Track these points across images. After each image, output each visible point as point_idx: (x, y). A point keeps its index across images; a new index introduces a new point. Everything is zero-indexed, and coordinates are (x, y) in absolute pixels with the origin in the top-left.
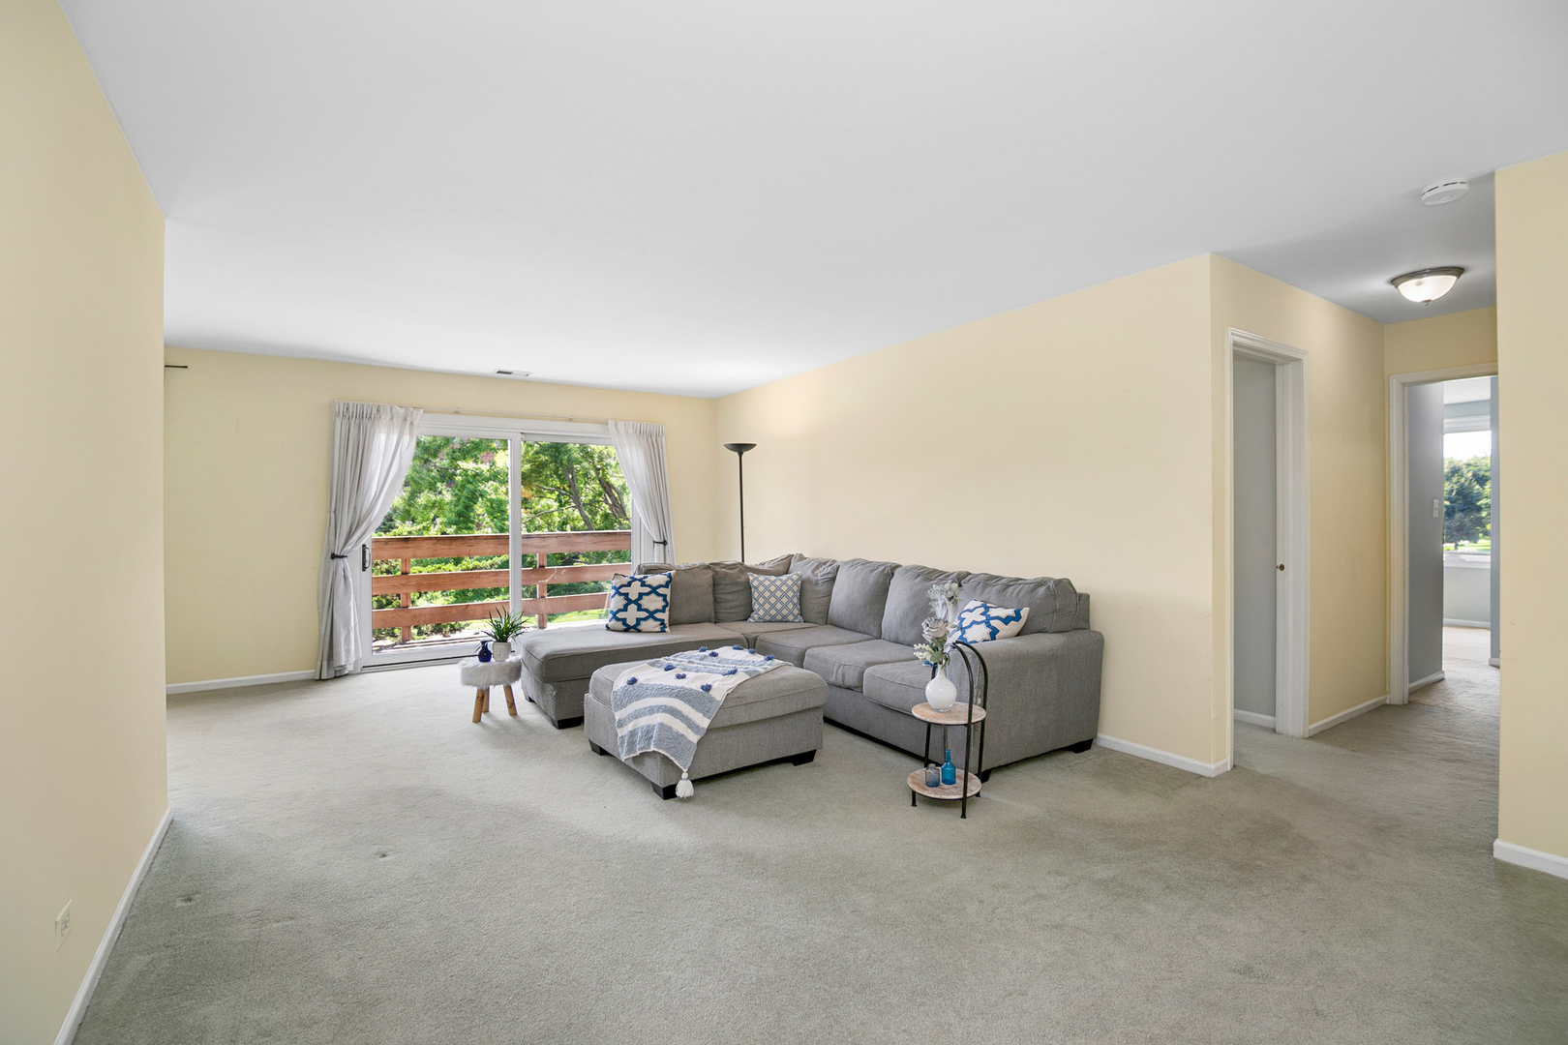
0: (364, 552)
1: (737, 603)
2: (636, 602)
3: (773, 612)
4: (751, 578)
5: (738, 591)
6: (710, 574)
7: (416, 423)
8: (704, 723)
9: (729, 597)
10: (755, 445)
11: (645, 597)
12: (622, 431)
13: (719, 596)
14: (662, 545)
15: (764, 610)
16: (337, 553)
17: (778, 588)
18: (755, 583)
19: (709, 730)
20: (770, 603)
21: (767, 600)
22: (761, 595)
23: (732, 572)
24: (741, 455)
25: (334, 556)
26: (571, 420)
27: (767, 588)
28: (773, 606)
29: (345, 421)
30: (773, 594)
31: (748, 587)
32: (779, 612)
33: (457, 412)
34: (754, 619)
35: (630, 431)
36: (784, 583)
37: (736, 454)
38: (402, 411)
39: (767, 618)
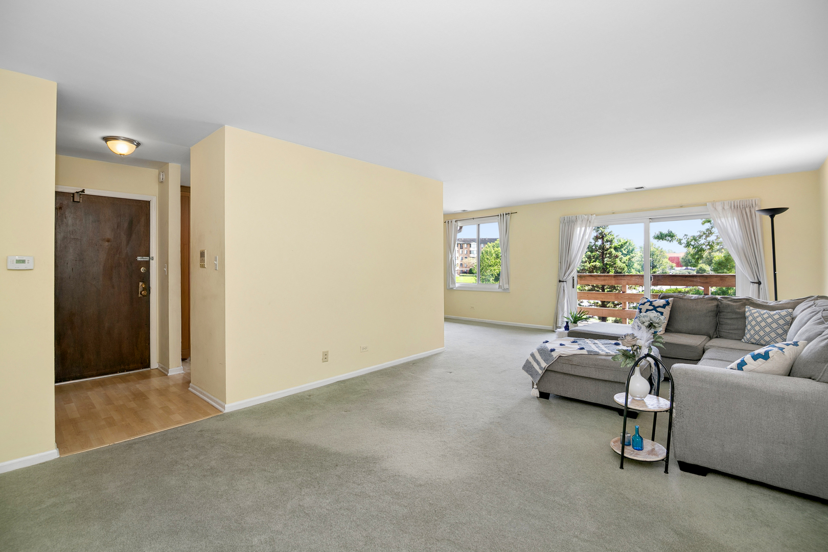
0: (573, 280)
1: (736, 327)
3: (757, 337)
4: (747, 310)
5: (737, 318)
6: (715, 303)
7: (592, 221)
9: (729, 321)
10: (788, 208)
13: (721, 320)
14: (757, 285)
15: (750, 334)
16: (561, 280)
17: (764, 320)
18: (747, 314)
20: (755, 330)
21: (753, 327)
22: (750, 323)
23: (735, 304)
24: (772, 217)
25: (560, 281)
26: (681, 207)
27: (754, 319)
28: (757, 333)
29: (564, 224)
30: (758, 323)
31: (743, 317)
32: (762, 338)
33: (613, 213)
34: (744, 340)
36: (770, 316)
37: (768, 218)
38: (586, 217)
39: (753, 340)
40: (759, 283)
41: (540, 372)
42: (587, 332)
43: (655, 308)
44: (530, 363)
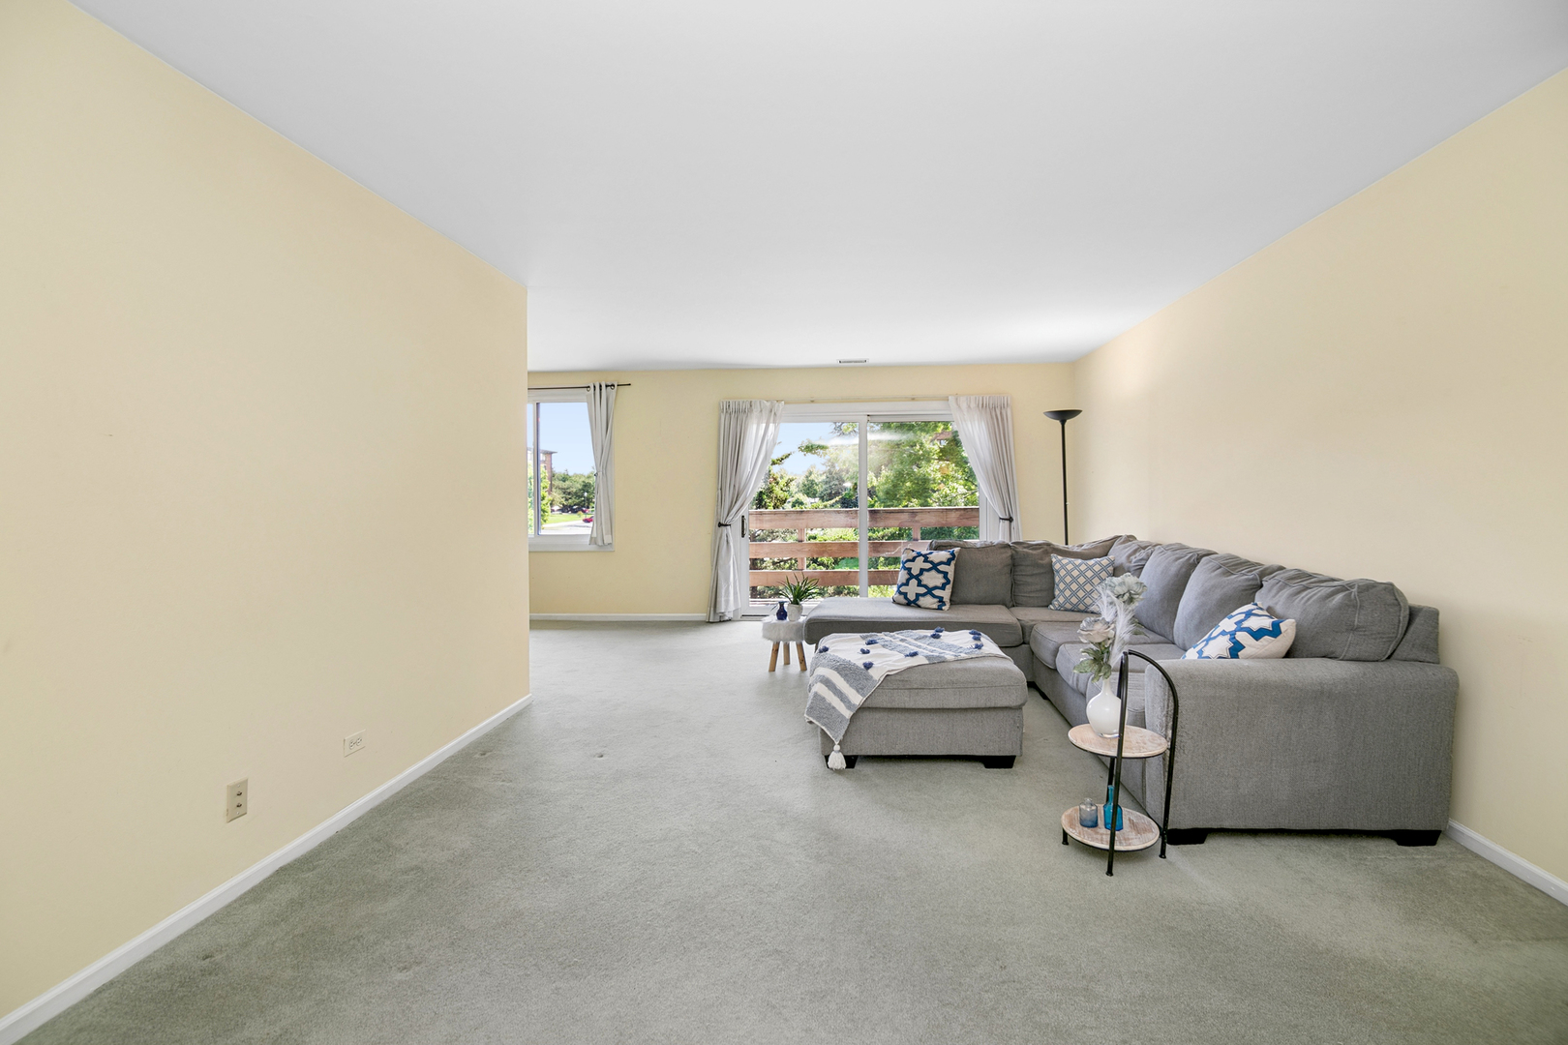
0: (743, 522)
1: (1038, 587)
2: (917, 577)
3: (1074, 600)
4: (1054, 560)
5: (1040, 574)
6: (1009, 552)
7: (778, 414)
8: (857, 699)
9: (1029, 580)
10: (1079, 412)
11: (925, 573)
12: (964, 406)
13: (1018, 578)
14: (1007, 522)
15: (1065, 597)
16: (722, 522)
17: (1082, 573)
18: (1057, 567)
19: (862, 709)
20: (1071, 590)
21: (1068, 586)
22: (1062, 580)
23: (1034, 552)
24: (1063, 423)
25: (720, 525)
26: (913, 399)
27: (1069, 573)
28: (1074, 593)
29: (728, 415)
30: (1075, 580)
31: (1050, 571)
32: (1081, 600)
33: (812, 401)
34: (1054, 606)
35: (973, 405)
36: (1090, 568)
37: (1058, 423)
38: (768, 404)
39: (1068, 606)
40: (1010, 520)
41: (848, 714)
42: (844, 619)
43: (935, 566)
44: (823, 699)
